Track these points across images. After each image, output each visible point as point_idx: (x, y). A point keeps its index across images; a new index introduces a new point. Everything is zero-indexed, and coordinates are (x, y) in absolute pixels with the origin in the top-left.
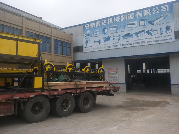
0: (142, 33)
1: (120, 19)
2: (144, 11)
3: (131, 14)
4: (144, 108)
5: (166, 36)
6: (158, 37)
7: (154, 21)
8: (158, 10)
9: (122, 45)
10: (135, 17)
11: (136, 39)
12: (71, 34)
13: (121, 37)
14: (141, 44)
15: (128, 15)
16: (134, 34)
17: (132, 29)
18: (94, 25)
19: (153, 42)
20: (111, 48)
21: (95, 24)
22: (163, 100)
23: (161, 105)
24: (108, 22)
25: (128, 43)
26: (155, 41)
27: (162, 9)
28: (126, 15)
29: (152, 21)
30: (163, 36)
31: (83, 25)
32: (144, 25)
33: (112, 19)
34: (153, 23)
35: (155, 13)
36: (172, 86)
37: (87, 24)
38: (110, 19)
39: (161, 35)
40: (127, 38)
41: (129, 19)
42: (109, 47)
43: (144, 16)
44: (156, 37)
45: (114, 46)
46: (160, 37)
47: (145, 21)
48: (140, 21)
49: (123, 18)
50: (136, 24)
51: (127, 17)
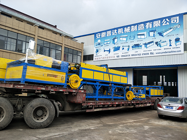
0: (151, 44)
3: (141, 25)
5: (175, 48)
7: (163, 33)
9: (131, 55)
11: (145, 50)
12: (83, 43)
14: (150, 55)
16: (143, 45)
19: (162, 53)
25: (137, 53)
28: (136, 25)
30: (172, 48)
31: (95, 34)
33: (122, 29)
35: (165, 24)
40: (136, 48)
44: (165, 49)
45: (123, 56)
46: (169, 48)
48: (150, 32)
49: (133, 29)
50: (146, 35)
51: (138, 28)
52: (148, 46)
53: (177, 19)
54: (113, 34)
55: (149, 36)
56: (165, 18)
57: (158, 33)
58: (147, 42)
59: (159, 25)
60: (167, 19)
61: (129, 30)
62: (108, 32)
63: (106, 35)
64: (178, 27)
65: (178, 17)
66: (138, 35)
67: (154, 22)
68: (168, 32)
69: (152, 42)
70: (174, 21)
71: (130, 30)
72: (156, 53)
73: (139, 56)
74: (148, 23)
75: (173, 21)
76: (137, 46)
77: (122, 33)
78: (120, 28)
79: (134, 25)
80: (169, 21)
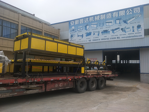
0: (117, 30)
1: (100, 18)
2: (120, 12)
3: (109, 14)
4: (118, 92)
5: (137, 33)
6: (131, 34)
7: (127, 21)
8: (131, 12)
9: (101, 40)
10: (112, 16)
11: (113, 35)
12: (59, 29)
13: (100, 33)
14: (116, 39)
15: (106, 15)
16: (111, 31)
17: (109, 26)
18: (78, 23)
19: (126, 38)
20: (92, 41)
21: (79, 21)
22: (134, 86)
23: (132, 90)
24: (90, 20)
25: (105, 38)
26: (128, 37)
27: (134, 11)
28: (105, 15)
29: (126, 21)
30: (135, 33)
31: (69, 22)
32: (120, 23)
33: (93, 17)
34: (127, 22)
35: (129, 14)
36: (141, 75)
37: (72, 22)
38: (92, 17)
39: (133, 32)
40: (105, 33)
41: (107, 18)
42: (90, 41)
43: (120, 16)
44: (129, 34)
45: (94, 40)
46: (132, 34)
47: (120, 20)
48: (116, 20)
49: (102, 18)
50: (113, 23)
52: (115, 31)
54: (85, 22)
57: (123, 21)
59: (124, 14)
60: (130, 10)
62: (81, 20)
64: (139, 16)
65: (139, 8)
66: (106, 23)
68: (131, 20)
69: (118, 28)
72: (122, 38)
73: (108, 40)
77: (93, 21)
79: (103, 14)
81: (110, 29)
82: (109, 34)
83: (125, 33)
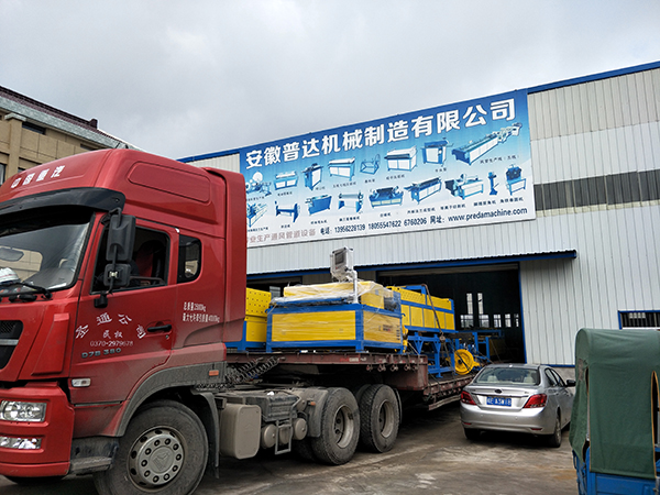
0: (431, 189)
1: (364, 138)
3: (396, 124)
5: (507, 200)
6: (485, 203)
7: (469, 151)
8: (482, 115)
9: (367, 227)
10: (411, 133)
11: (414, 209)
13: (366, 201)
14: (429, 225)
15: (387, 127)
16: (405, 191)
17: (400, 173)
18: (278, 156)
19: (468, 219)
20: (334, 234)
21: (281, 152)
24: (324, 147)
25: (386, 219)
26: (474, 216)
27: (494, 113)
28: (382, 126)
29: (465, 150)
30: (498, 202)
31: (241, 153)
32: (440, 162)
33: (336, 136)
34: (466, 156)
35: (473, 124)
37: (254, 152)
38: (331, 137)
39: (493, 197)
40: (383, 202)
41: (391, 138)
43: (439, 131)
44: (476, 204)
45: (342, 229)
46: (489, 203)
47: (442, 149)
48: (426, 147)
49: (371, 137)
50: (414, 159)
51: (387, 134)
52: (422, 193)
53: (508, 108)
54: (306, 155)
55: (425, 161)
56: (473, 103)
57: (454, 152)
58: (418, 182)
59: (455, 126)
60: (479, 108)
61: (358, 141)
62: (288, 145)
63: (282, 155)
64: (513, 132)
65: (511, 102)
66: (388, 158)
67: (439, 115)
68: (484, 148)
69: (435, 181)
70: (501, 114)
71: (363, 141)
72: (450, 219)
73: (395, 230)
74: (420, 118)
75: (498, 114)
76: (386, 194)
77: (336, 150)
78: (329, 132)
79: (376, 123)
80: (485, 113)
81: (400, 185)
82: (400, 203)
83: (463, 202)
